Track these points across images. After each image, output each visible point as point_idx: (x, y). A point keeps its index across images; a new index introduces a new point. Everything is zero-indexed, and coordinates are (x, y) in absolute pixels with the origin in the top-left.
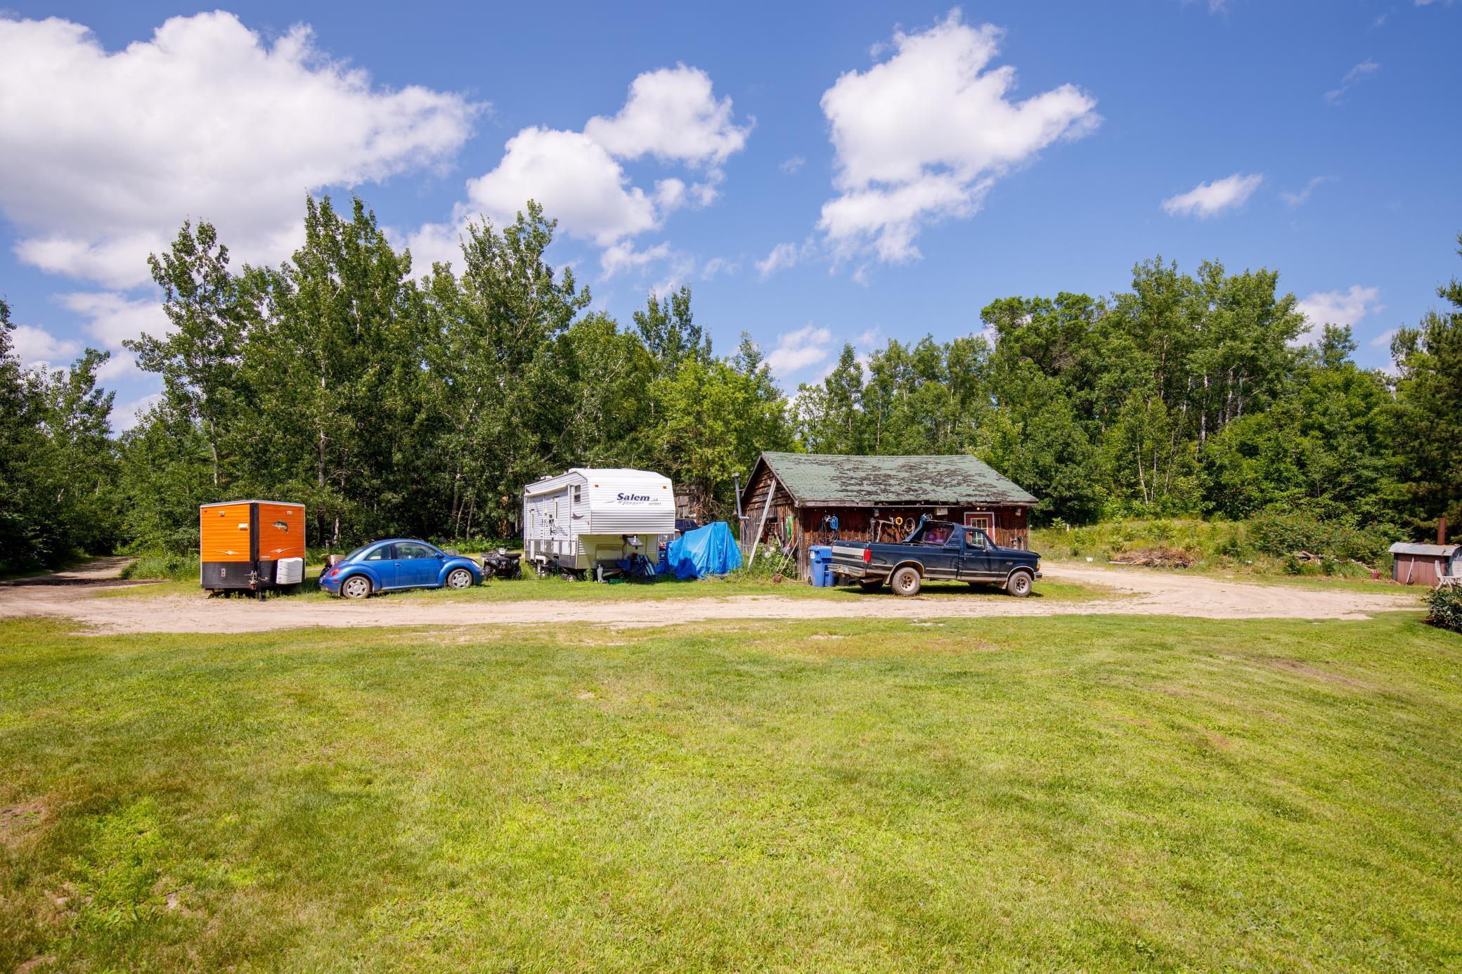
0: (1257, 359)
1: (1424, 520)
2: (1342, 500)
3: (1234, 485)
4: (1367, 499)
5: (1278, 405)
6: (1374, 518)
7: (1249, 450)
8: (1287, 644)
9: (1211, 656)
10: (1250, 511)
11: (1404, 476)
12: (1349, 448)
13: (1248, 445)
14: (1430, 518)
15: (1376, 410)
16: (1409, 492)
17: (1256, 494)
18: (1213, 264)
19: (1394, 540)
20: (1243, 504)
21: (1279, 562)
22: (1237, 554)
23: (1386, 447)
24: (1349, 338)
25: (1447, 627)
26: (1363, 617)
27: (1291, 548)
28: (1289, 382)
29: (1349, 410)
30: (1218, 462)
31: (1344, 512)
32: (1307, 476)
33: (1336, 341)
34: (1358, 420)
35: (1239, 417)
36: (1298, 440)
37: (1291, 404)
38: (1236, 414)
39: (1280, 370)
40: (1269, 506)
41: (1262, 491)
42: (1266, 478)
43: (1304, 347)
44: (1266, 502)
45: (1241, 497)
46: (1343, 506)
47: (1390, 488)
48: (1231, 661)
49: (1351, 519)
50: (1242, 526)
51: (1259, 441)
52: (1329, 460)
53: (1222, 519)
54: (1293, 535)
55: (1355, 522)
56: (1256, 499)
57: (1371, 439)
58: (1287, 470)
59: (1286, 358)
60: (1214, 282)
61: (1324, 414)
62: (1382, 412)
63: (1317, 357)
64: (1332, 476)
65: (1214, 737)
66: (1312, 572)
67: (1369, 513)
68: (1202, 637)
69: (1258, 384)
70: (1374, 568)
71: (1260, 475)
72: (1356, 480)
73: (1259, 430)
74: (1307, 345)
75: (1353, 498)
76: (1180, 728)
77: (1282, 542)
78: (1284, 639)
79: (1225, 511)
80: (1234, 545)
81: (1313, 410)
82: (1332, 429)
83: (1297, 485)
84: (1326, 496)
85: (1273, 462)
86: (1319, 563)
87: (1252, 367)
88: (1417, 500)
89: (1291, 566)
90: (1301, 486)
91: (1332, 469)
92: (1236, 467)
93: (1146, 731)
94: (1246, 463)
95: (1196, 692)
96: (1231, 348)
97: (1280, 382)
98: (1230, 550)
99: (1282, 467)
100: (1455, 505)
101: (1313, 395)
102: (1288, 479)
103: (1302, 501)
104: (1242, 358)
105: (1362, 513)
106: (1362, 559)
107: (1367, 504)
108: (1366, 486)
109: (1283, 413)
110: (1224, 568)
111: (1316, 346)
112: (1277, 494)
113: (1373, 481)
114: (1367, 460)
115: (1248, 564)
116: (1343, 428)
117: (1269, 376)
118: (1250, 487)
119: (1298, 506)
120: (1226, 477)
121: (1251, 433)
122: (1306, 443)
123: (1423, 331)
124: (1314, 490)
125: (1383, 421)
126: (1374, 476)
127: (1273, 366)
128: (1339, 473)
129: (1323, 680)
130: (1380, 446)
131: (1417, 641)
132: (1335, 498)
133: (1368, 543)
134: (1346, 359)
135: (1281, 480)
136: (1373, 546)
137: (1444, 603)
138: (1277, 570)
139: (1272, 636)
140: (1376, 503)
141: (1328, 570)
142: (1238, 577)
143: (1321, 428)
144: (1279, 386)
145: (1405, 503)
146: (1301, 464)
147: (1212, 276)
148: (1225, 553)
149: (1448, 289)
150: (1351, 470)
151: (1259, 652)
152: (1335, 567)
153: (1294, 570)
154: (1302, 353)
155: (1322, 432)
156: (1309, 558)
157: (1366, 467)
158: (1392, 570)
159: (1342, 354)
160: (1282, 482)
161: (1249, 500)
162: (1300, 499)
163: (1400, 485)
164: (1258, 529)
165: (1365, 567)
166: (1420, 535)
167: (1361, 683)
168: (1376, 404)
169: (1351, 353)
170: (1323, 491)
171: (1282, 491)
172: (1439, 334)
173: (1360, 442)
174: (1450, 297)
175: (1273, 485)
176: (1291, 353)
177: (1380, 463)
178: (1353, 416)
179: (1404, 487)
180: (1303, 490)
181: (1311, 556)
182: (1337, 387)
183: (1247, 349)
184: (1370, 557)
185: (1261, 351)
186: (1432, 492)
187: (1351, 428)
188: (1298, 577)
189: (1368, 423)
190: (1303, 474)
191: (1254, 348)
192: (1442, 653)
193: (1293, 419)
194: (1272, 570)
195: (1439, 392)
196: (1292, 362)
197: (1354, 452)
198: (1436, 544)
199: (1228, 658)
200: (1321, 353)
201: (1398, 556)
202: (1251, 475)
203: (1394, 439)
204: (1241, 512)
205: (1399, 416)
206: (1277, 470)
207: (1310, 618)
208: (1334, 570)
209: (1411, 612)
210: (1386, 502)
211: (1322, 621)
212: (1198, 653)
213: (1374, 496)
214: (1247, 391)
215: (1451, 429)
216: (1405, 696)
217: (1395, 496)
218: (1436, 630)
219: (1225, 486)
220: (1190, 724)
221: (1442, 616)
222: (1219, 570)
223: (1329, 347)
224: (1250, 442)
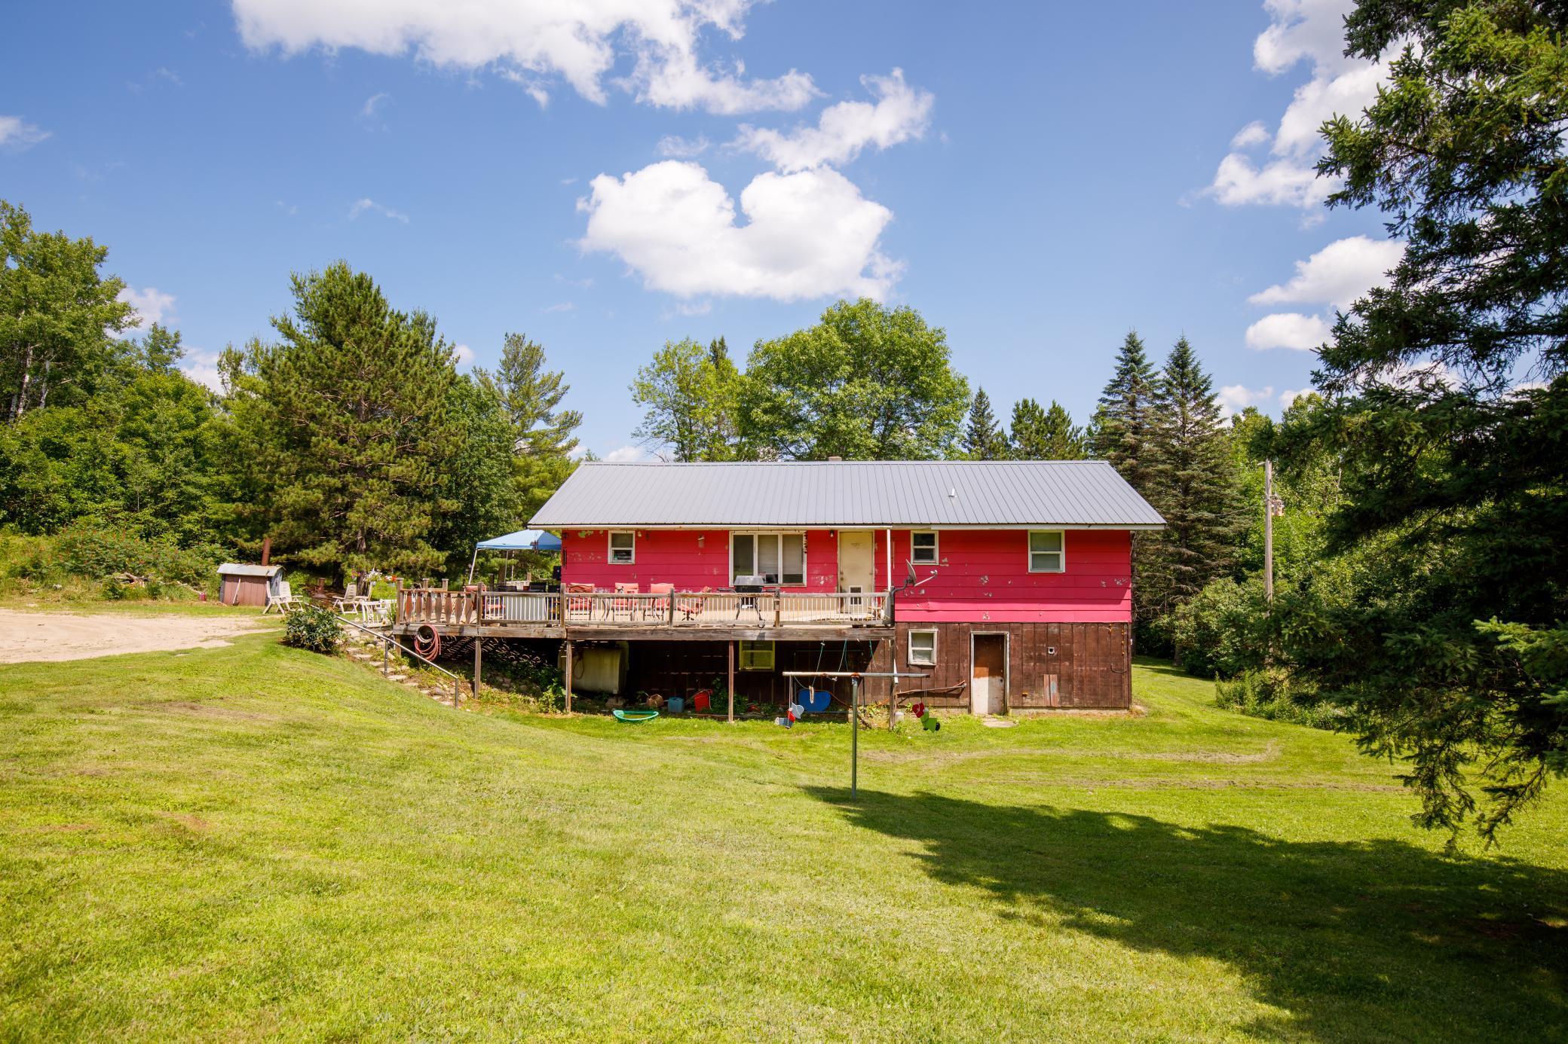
0: (73, 344)
1: (246, 540)
2: (163, 516)
3: (36, 492)
4: (190, 517)
5: (95, 402)
6: (196, 537)
7: (58, 451)
8: (168, 684)
9: (92, 712)
10: (53, 524)
11: (226, 496)
12: (176, 461)
13: (54, 444)
14: (252, 539)
15: (205, 425)
16: (234, 512)
17: (63, 504)
18: (17, 210)
19: (219, 561)
20: (44, 515)
21: (98, 586)
22: (42, 577)
23: (212, 465)
24: (178, 345)
25: (303, 646)
26: (223, 644)
27: (110, 569)
28: (107, 379)
29: (179, 421)
30: (15, 460)
31: (165, 530)
32: (126, 488)
33: (162, 344)
34: (187, 433)
35: (41, 407)
36: (118, 446)
37: (111, 403)
38: (36, 404)
39: (101, 362)
40: (81, 519)
41: (71, 501)
42: (77, 487)
43: (126, 342)
44: (75, 514)
45: (43, 507)
46: (165, 524)
47: (217, 509)
48: (122, 715)
49: (172, 537)
50: (45, 543)
51: (70, 439)
52: (153, 472)
53: (14, 533)
54: (112, 554)
55: (176, 541)
56: (63, 510)
57: (198, 456)
58: (104, 478)
59: (104, 349)
60: (18, 233)
61: (150, 421)
62: (211, 428)
63: (140, 357)
64: (156, 490)
65: (184, 818)
66: (136, 596)
67: (191, 531)
68: (63, 689)
69: (71, 373)
70: (201, 589)
71: (70, 482)
72: (179, 497)
73: (70, 427)
74: (130, 340)
75: (175, 515)
76: (137, 820)
77: (99, 562)
78: (164, 677)
79: (20, 523)
80: (36, 565)
81: (137, 414)
82: (158, 438)
83: (114, 497)
84: (146, 511)
85: (87, 468)
86: (144, 585)
87: (65, 352)
88: (241, 520)
89: (113, 590)
90: (118, 499)
91: (156, 482)
92: (40, 470)
93: (98, 838)
94: (53, 465)
95: (117, 764)
96: (41, 322)
97: (100, 375)
98: (31, 573)
99: (98, 474)
100: (275, 528)
101: (139, 398)
102: (103, 489)
103: (119, 515)
104: (53, 336)
105: (184, 532)
106: (186, 580)
107: (189, 522)
108: (188, 504)
109: (100, 412)
110: (23, 594)
111: (140, 345)
112: (91, 505)
113: (197, 498)
114: (192, 477)
115: (56, 589)
116: (169, 439)
117: (87, 367)
118: (56, 495)
119: (114, 521)
120: (23, 481)
121: (59, 430)
122: (126, 449)
123: (248, 355)
124: (133, 504)
125: (211, 439)
126: (199, 493)
127: (91, 356)
128: (161, 488)
129: (230, 719)
130: (206, 463)
131: (283, 663)
132: (155, 514)
133: (193, 564)
134: (172, 366)
135: (96, 491)
136: (200, 568)
137: (300, 624)
138: (94, 595)
139: (147, 676)
140: (198, 522)
141: (154, 593)
142: (44, 604)
143: (144, 435)
144: (98, 381)
145: (227, 523)
146: (120, 472)
147: (15, 226)
148: (24, 576)
149: (279, 321)
150: (175, 485)
151: (143, 697)
152: (161, 590)
153: (115, 594)
154: (124, 348)
155: (147, 440)
156: (132, 581)
157: (187, 483)
158: (219, 591)
159: (168, 359)
160: (95, 492)
161: (54, 510)
162: (117, 512)
163: (225, 505)
164: (70, 546)
165: (191, 589)
166: (244, 556)
167: (266, 716)
168: (205, 419)
169: (177, 360)
170: (143, 506)
171: (96, 502)
172: (273, 361)
173: (187, 456)
174: (281, 328)
175: (85, 495)
176: (111, 345)
177: (205, 481)
178: (184, 428)
179: (230, 507)
180: (121, 503)
181: (135, 578)
182: (167, 394)
183: (62, 327)
184: (196, 578)
185: (79, 336)
186: (254, 514)
187: (180, 441)
188: (120, 602)
189: (196, 437)
190: (122, 485)
191: (71, 330)
192: (308, 673)
193: (111, 421)
194: (88, 596)
195: (269, 417)
196: (111, 354)
197: (180, 466)
198: (260, 564)
199: (117, 710)
200: (145, 353)
201: (225, 577)
202: (59, 481)
203: (219, 457)
204: (43, 524)
205: (225, 435)
206: (92, 478)
207: (172, 650)
208: (160, 594)
209: (266, 634)
210: (208, 520)
211: (185, 652)
212: (69, 709)
213: (196, 514)
214: (54, 379)
215: (277, 454)
216: (306, 722)
217: (220, 516)
218: (294, 650)
219: (22, 492)
220: (145, 810)
221: (299, 636)
222: (17, 597)
223: (155, 349)
224: (56, 441)
